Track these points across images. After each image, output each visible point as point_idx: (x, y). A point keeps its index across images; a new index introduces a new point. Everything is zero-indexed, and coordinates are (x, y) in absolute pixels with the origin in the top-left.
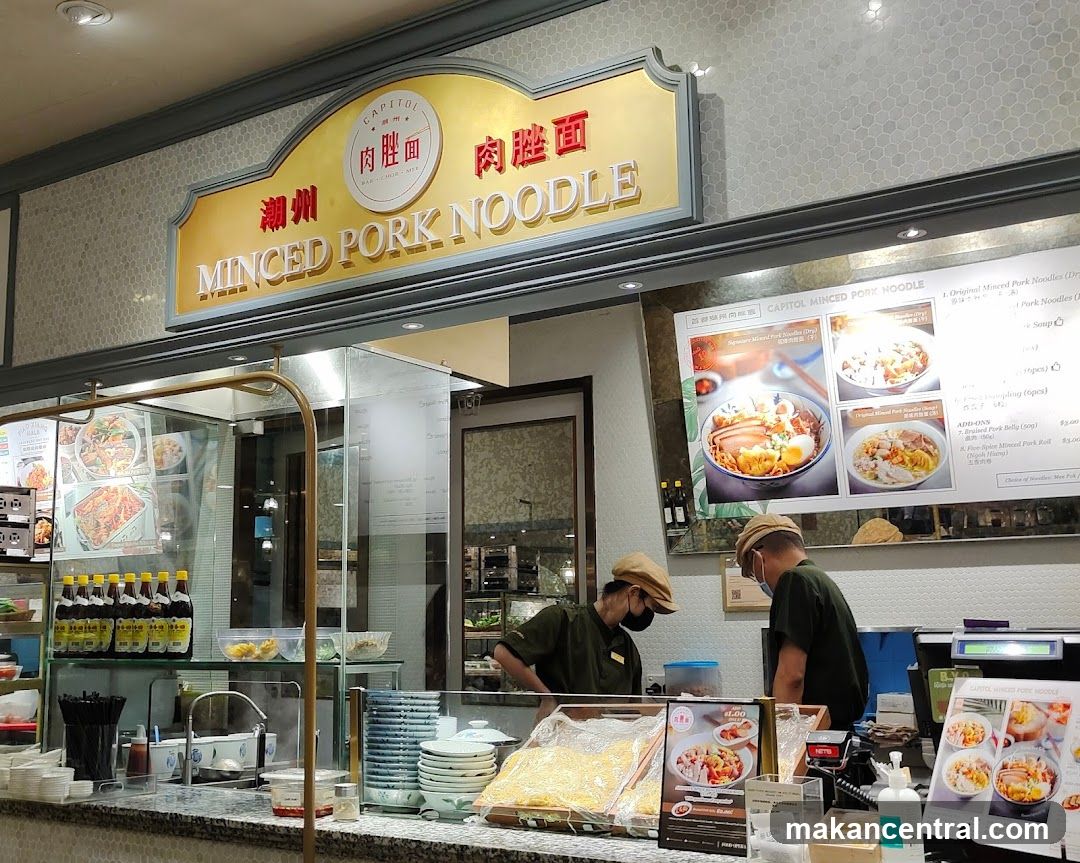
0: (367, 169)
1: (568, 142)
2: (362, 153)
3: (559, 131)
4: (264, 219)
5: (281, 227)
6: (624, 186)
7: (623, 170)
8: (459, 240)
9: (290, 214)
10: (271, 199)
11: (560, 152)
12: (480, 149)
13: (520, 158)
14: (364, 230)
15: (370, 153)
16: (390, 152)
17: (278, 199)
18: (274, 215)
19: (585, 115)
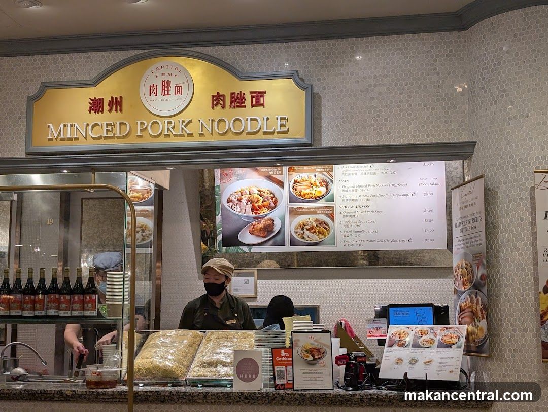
0: (153, 94)
1: (256, 102)
2: (150, 86)
3: (253, 97)
4: (91, 107)
5: (100, 113)
6: (282, 125)
7: (282, 119)
8: (202, 135)
9: (106, 108)
10: (95, 98)
11: (253, 106)
12: (213, 97)
13: (233, 104)
14: (151, 122)
15: (155, 87)
16: (166, 89)
17: (100, 99)
18: (96, 106)
19: (265, 92)
